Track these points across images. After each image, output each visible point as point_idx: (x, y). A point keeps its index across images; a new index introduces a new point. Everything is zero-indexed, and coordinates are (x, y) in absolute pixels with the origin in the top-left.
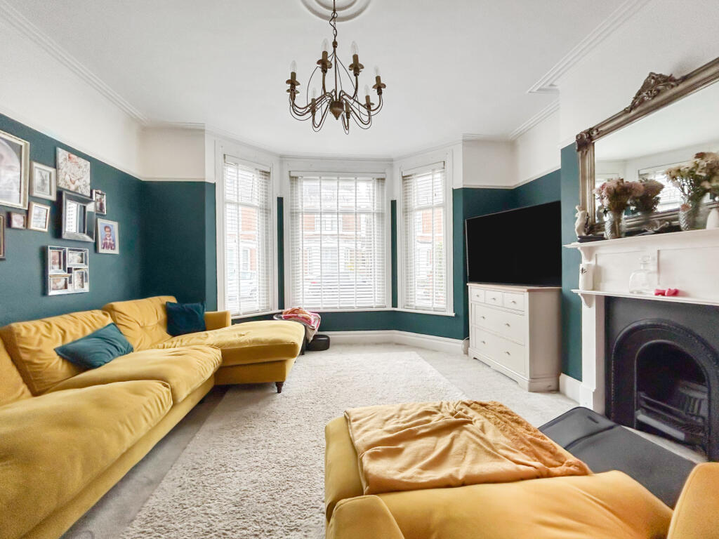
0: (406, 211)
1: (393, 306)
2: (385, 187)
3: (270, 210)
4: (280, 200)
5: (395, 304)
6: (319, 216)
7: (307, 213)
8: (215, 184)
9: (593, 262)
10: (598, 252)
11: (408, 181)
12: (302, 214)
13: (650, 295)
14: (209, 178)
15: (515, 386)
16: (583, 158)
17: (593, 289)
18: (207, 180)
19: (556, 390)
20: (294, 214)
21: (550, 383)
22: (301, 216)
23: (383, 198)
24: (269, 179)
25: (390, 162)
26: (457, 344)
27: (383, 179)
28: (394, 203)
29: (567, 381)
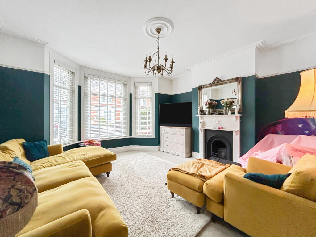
0: (135, 99)
1: (130, 136)
2: (127, 87)
3: (75, 92)
4: (79, 87)
5: (131, 135)
6: (99, 97)
7: (94, 95)
8: (49, 75)
9: (202, 120)
10: (204, 118)
11: (136, 87)
12: (91, 95)
13: (217, 129)
14: (47, 72)
15: (181, 157)
16: (199, 92)
17: (203, 128)
18: (45, 73)
19: (191, 156)
20: (86, 95)
21: (189, 155)
22: (90, 96)
23: (126, 91)
24: (74, 76)
25: (129, 78)
26: (156, 148)
27: (126, 84)
28: (131, 95)
29: (194, 153)
